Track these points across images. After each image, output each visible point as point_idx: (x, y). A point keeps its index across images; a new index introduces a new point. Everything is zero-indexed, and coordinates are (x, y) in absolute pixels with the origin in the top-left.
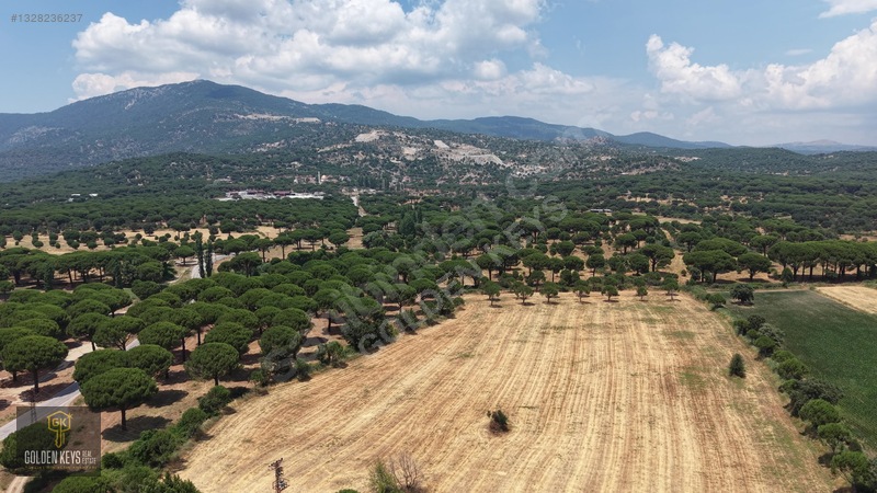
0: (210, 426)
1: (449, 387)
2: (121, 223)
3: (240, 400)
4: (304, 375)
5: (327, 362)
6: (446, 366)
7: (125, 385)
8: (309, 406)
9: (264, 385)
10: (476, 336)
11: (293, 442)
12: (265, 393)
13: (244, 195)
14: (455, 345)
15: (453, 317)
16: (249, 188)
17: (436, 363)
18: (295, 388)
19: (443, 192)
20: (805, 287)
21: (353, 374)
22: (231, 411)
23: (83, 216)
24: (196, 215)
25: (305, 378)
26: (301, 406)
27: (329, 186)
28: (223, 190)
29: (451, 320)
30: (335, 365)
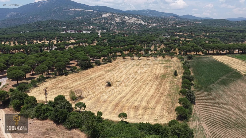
0: (39, 84)
1: (102, 77)
2: (33, 39)
3: (48, 79)
4: (66, 74)
5: (73, 72)
6: (104, 73)
7: (17, 74)
8: (65, 81)
9: (55, 76)
10: (115, 67)
11: (57, 88)
12: (55, 78)
13: (69, 32)
14: (108, 69)
15: (111, 62)
16: (70, 30)
17: (101, 72)
18: (64, 77)
19: (125, 31)
20: (210, 56)
21: (79, 74)
22: (45, 81)
23: (23, 37)
24: (54, 37)
25: (67, 75)
26: (63, 81)
27: (93, 29)
28: (63, 30)
29: (111, 63)
30: (75, 72)
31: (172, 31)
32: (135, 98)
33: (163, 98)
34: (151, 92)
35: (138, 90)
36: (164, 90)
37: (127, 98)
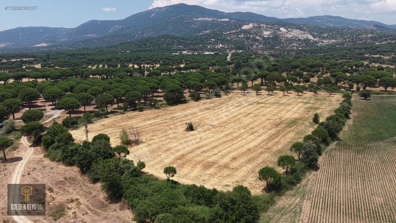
0: (96, 120)
1: (189, 117)
2: (130, 61)
3: (113, 114)
5: (153, 107)
6: (197, 111)
8: (134, 118)
9: (125, 111)
10: (221, 104)
11: (117, 127)
12: (124, 114)
13: (184, 52)
14: (209, 106)
16: (188, 50)
17: (194, 110)
18: (136, 113)
21: (160, 111)
22: (107, 117)
23: (118, 59)
24: (158, 59)
25: (142, 111)
26: (131, 118)
27: (221, 49)
28: (176, 51)
29: (218, 98)
30: (156, 108)
31: (363, 51)
32: (216, 151)
33: (266, 155)
34: (251, 145)
35: (232, 140)
36: (277, 143)
37: (204, 149)
